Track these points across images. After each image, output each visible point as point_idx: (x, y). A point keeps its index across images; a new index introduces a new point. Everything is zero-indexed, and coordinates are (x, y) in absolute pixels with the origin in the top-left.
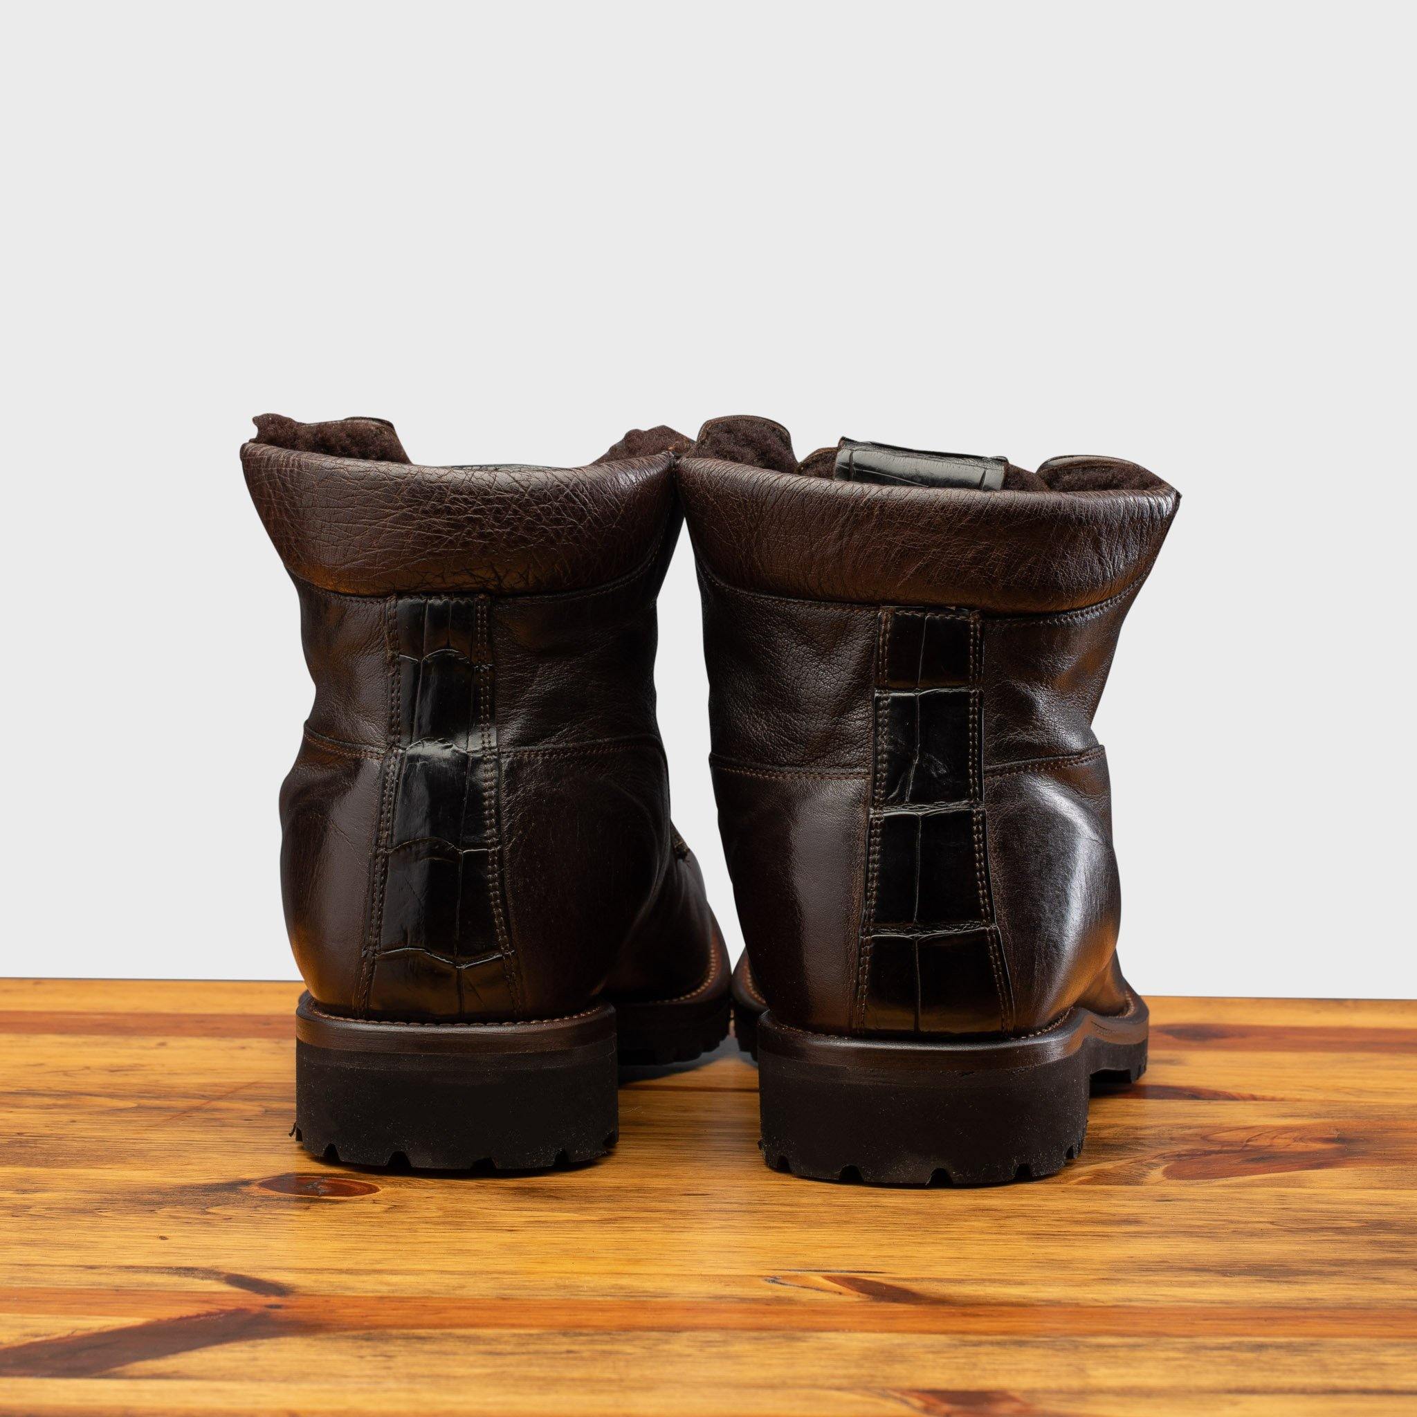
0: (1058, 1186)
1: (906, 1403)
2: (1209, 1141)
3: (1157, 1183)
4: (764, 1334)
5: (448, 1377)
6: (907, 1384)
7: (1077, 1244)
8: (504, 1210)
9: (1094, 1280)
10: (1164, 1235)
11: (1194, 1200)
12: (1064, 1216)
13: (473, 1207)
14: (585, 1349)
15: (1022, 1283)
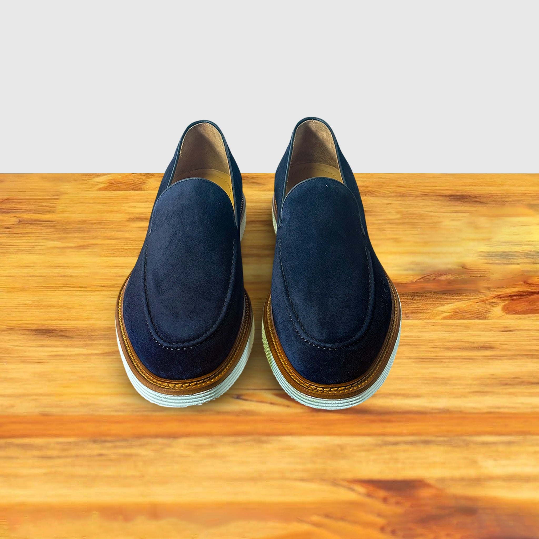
0: (429, 321)
1: (352, 490)
2: (530, 284)
3: (499, 318)
4: (240, 439)
5: (16, 476)
6: (350, 476)
7: (451, 365)
8: (31, 347)
9: (470, 393)
10: (513, 357)
11: (528, 330)
12: (437, 344)
13: (8, 345)
14: (111, 453)
15: (418, 396)
